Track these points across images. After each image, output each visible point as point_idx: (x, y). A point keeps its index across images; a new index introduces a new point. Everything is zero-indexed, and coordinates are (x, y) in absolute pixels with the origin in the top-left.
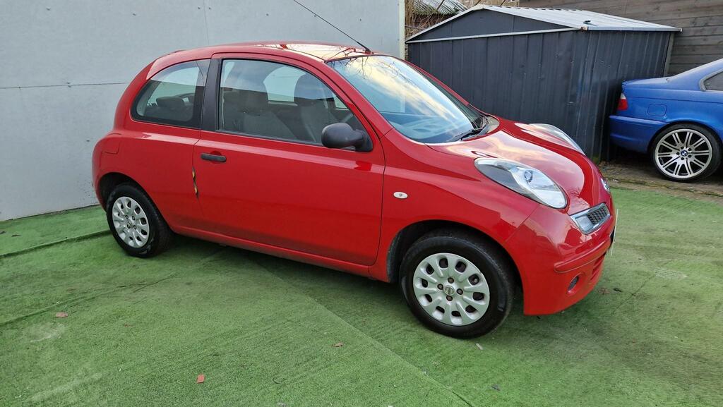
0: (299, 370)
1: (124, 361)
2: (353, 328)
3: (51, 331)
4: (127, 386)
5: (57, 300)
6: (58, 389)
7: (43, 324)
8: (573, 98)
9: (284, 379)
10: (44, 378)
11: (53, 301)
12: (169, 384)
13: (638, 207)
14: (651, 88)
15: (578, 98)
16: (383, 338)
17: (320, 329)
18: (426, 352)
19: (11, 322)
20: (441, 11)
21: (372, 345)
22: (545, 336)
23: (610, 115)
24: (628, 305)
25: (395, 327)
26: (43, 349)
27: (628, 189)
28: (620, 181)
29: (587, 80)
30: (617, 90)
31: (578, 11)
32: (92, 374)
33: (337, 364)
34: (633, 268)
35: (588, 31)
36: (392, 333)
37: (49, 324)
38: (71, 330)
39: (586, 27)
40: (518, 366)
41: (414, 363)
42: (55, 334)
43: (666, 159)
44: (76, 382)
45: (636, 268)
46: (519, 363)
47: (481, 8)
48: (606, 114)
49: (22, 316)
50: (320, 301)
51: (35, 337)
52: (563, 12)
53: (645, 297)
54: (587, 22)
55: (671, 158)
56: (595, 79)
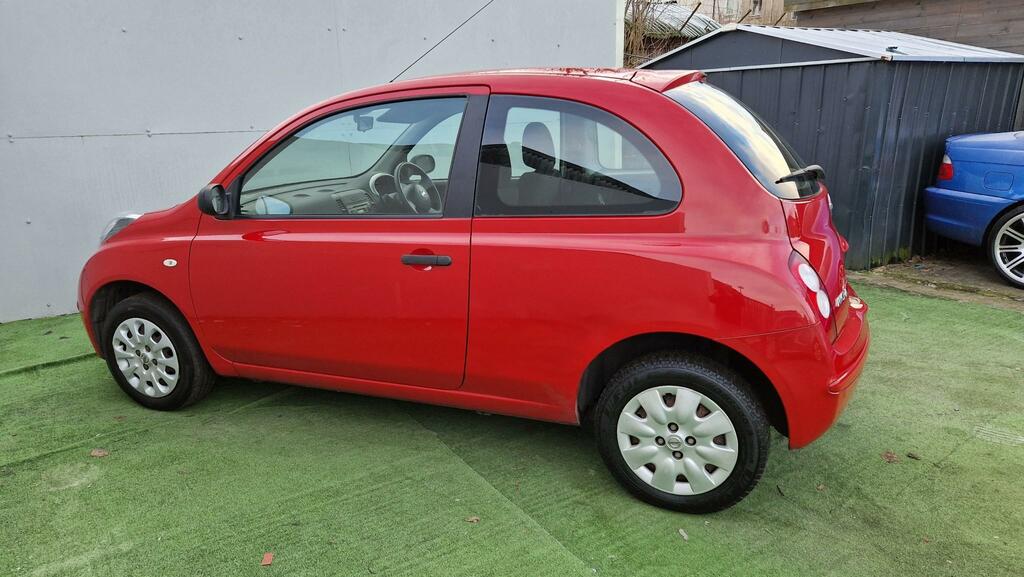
0: (409, 555)
1: (167, 526)
2: (499, 495)
3: (79, 476)
4: (163, 563)
5: (98, 431)
6: (70, 562)
7: (72, 465)
8: (869, 160)
9: (386, 568)
10: (57, 544)
11: (92, 433)
12: (223, 564)
13: (961, 328)
14: (991, 147)
15: (875, 162)
16: (541, 513)
17: (451, 493)
18: (600, 538)
19: (30, 461)
20: (686, 32)
21: (523, 523)
22: (787, 524)
23: (926, 187)
24: (925, 480)
25: (560, 498)
26: (64, 502)
27: (950, 300)
28: (939, 286)
29: (891, 133)
30: (938, 149)
31: (883, 33)
32: (120, 543)
33: (465, 549)
34: (940, 422)
35: (893, 63)
36: (555, 506)
37: (80, 465)
38: (107, 475)
39: (889, 56)
40: (738, 568)
41: (581, 555)
42: (84, 480)
43: (1012, 256)
44: (96, 553)
45: (945, 424)
46: (741, 564)
47: (734, 28)
48: (920, 185)
49: (46, 452)
50: (458, 452)
51: (56, 484)
52: (861, 33)
53: (954, 470)
54: (891, 49)
55: (1020, 253)
56: (903, 133)
